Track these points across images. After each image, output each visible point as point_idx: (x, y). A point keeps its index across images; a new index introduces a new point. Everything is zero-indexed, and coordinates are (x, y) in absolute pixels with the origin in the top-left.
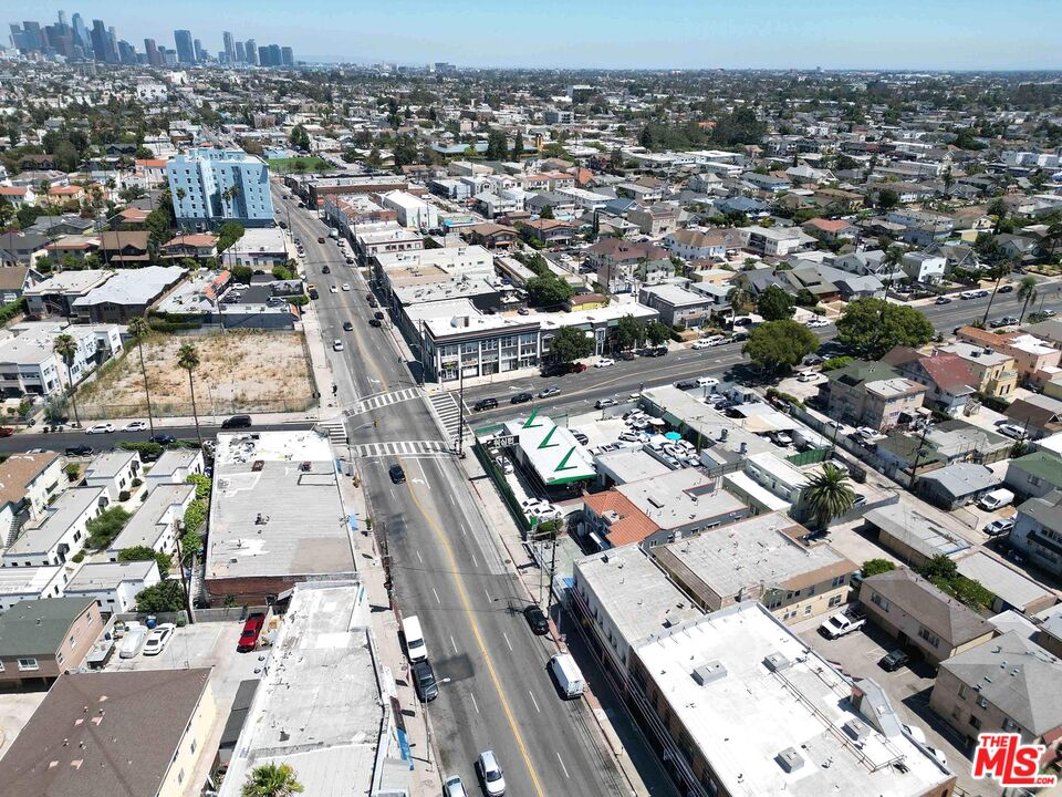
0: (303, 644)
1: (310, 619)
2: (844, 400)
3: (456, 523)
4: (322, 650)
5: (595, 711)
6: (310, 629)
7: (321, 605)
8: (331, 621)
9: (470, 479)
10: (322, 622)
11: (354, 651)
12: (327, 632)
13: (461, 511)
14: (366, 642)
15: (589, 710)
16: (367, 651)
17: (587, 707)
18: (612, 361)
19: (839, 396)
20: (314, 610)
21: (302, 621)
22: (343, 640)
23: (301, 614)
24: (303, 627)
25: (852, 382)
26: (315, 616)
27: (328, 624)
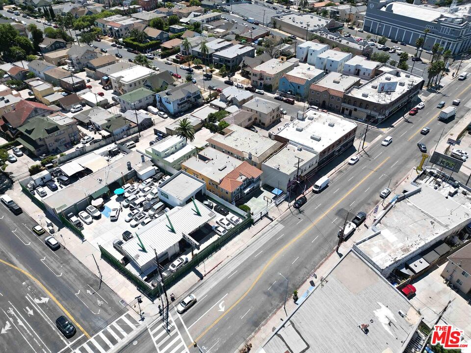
0: (400, 245)
1: (388, 252)
4: (396, 236)
6: (393, 248)
7: (378, 254)
8: (382, 243)
9: (202, 278)
10: (385, 247)
11: (386, 225)
12: (387, 241)
14: (379, 224)
16: (381, 221)
20: (383, 255)
21: (392, 254)
22: (385, 233)
23: (390, 258)
24: (394, 252)
25: (56, 129)
26: (385, 252)
27: (384, 243)
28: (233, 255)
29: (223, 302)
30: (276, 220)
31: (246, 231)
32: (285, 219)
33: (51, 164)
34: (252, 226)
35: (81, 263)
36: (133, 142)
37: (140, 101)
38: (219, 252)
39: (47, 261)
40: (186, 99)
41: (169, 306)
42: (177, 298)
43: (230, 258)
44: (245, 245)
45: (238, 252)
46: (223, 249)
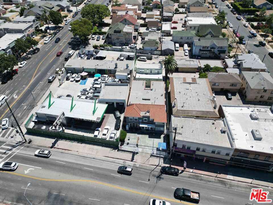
2: (118, 39)
3: (81, 170)
5: (227, 178)
9: (51, 147)
13: (74, 163)
15: (226, 180)
17: (224, 180)
18: (25, 62)
19: (115, 38)
25: (119, 32)
28: (81, 154)
29: (34, 169)
30: (135, 163)
31: (108, 149)
32: (140, 169)
33: (103, 48)
34: (116, 150)
35: (44, 94)
36: (145, 58)
37: (181, 38)
38: (79, 144)
39: (41, 84)
40: (209, 49)
41: (24, 144)
42: (31, 144)
43: (77, 153)
44: (95, 156)
45: (85, 155)
46: (83, 145)
